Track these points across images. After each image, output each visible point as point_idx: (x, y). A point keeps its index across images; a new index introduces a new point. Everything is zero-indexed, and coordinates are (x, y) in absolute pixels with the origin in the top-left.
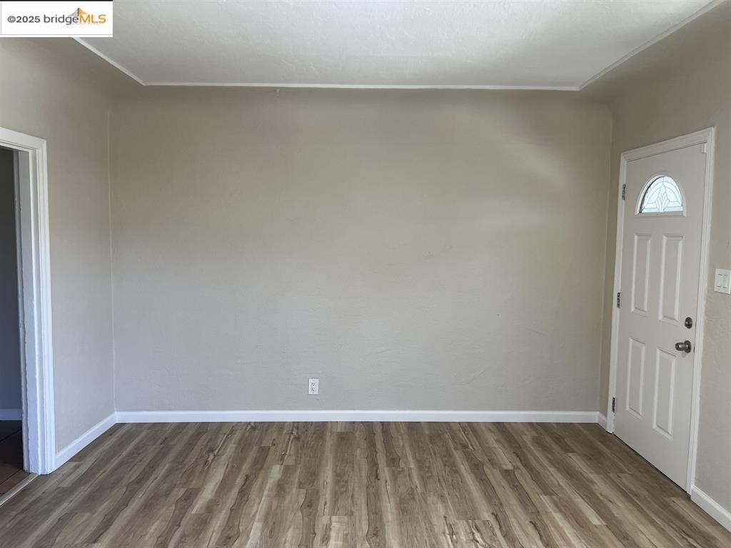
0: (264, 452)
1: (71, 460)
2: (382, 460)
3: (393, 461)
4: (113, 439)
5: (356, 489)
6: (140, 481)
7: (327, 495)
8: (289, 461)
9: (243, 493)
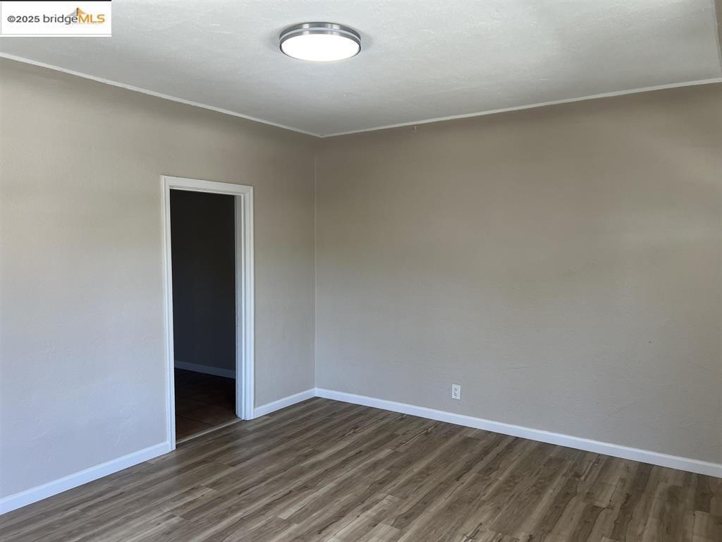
0: (392, 436)
1: (266, 415)
2: (480, 466)
3: (489, 470)
4: (303, 407)
5: (431, 482)
6: (290, 438)
7: (402, 480)
8: (402, 449)
9: (345, 462)
